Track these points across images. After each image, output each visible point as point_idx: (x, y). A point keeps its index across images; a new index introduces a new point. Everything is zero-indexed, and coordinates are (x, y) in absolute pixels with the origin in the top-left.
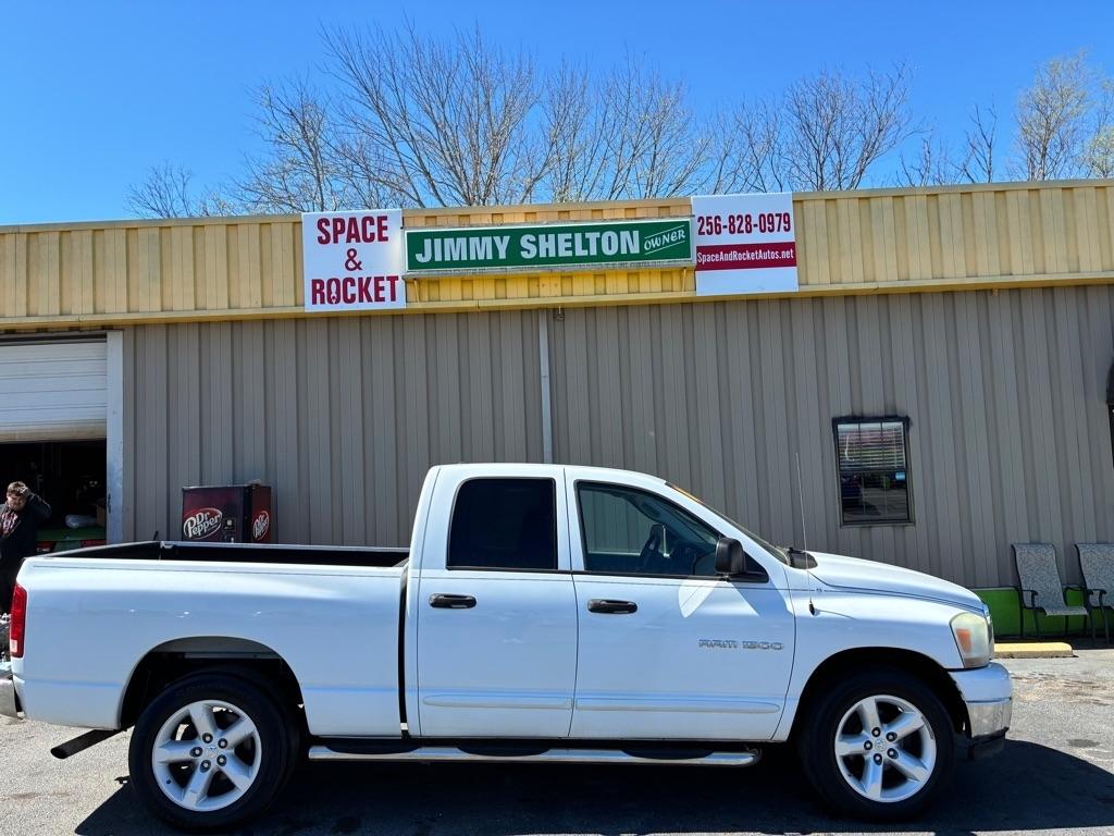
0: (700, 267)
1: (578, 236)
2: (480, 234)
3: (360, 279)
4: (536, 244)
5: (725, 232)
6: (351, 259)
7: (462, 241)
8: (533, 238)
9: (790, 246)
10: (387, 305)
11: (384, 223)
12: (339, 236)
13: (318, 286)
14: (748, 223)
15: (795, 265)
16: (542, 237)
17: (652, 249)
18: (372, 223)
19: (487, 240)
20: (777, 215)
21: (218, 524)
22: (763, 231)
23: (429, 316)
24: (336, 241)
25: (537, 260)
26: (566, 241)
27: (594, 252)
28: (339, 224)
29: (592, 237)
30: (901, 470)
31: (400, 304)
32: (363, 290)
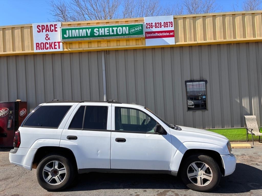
0: (146, 38)
1: (111, 29)
3: (50, 43)
4: (99, 31)
5: (154, 27)
6: (47, 37)
7: (77, 31)
9: (173, 31)
10: (58, 50)
11: (56, 26)
12: (43, 30)
13: (38, 45)
14: (161, 25)
15: (174, 37)
17: (132, 32)
18: (53, 26)
19: (84, 30)
20: (169, 22)
21: (8, 112)
22: (165, 27)
23: (71, 54)
24: (42, 32)
25: (99, 36)
26: (107, 30)
27: (115, 33)
28: (43, 27)
29: (115, 29)
30: (204, 95)
31: (61, 50)
32: (51, 46)
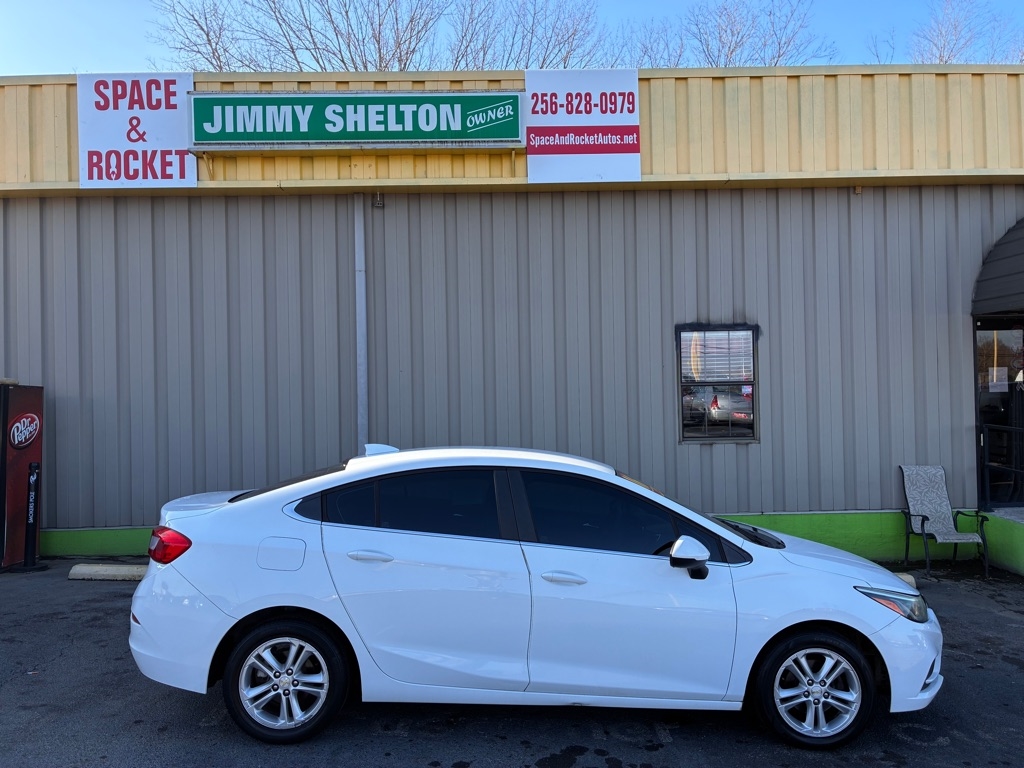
0: (530, 150)
1: (392, 109)
2: (279, 102)
3: (145, 153)
4: (343, 115)
5: (562, 111)
6: (134, 128)
7: (257, 109)
8: (339, 109)
9: (634, 130)
10: (176, 183)
11: (172, 88)
12: (120, 101)
13: (95, 159)
14: (588, 103)
15: (638, 151)
16: (350, 108)
17: (476, 126)
18: (158, 88)
19: (287, 109)
20: (620, 94)
22: (604, 112)
24: (116, 107)
25: (344, 134)
26: (378, 113)
28: (119, 87)
29: (408, 109)
30: (747, 383)
31: (190, 182)
32: (148, 164)
